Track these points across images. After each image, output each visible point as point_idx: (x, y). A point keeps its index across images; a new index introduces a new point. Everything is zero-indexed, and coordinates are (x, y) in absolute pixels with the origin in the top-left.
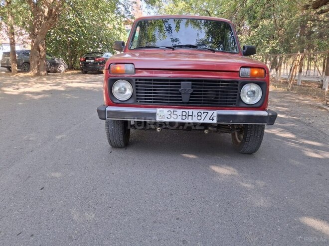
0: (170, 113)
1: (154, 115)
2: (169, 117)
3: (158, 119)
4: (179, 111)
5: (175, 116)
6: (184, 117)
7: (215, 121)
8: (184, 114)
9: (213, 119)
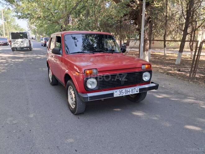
0: (120, 92)
1: (112, 94)
2: (120, 94)
3: (115, 96)
4: (124, 90)
5: (122, 93)
6: (126, 93)
7: (138, 92)
8: (126, 91)
9: (137, 91)
